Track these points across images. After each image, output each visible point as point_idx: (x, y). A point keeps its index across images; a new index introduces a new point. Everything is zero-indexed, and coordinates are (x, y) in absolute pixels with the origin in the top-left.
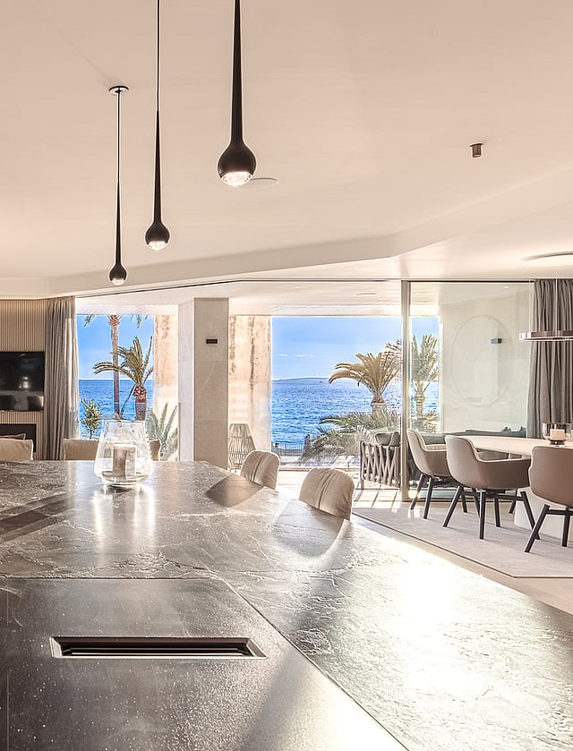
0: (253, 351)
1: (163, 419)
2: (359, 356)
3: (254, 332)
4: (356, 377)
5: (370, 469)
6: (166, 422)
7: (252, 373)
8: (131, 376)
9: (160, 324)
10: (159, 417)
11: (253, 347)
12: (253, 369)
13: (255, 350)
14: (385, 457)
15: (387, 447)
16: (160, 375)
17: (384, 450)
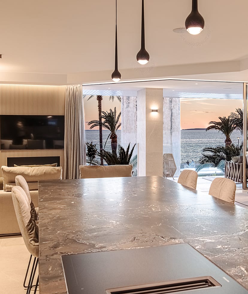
0: (172, 115)
1: (128, 151)
2: (220, 118)
3: (172, 105)
4: (219, 128)
5: (230, 174)
6: (129, 153)
7: (171, 127)
8: (109, 128)
9: (125, 100)
10: (126, 150)
11: (172, 113)
12: (172, 125)
13: (173, 115)
14: (236, 168)
15: (237, 164)
16: (125, 128)
17: (235, 165)
